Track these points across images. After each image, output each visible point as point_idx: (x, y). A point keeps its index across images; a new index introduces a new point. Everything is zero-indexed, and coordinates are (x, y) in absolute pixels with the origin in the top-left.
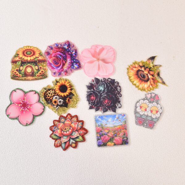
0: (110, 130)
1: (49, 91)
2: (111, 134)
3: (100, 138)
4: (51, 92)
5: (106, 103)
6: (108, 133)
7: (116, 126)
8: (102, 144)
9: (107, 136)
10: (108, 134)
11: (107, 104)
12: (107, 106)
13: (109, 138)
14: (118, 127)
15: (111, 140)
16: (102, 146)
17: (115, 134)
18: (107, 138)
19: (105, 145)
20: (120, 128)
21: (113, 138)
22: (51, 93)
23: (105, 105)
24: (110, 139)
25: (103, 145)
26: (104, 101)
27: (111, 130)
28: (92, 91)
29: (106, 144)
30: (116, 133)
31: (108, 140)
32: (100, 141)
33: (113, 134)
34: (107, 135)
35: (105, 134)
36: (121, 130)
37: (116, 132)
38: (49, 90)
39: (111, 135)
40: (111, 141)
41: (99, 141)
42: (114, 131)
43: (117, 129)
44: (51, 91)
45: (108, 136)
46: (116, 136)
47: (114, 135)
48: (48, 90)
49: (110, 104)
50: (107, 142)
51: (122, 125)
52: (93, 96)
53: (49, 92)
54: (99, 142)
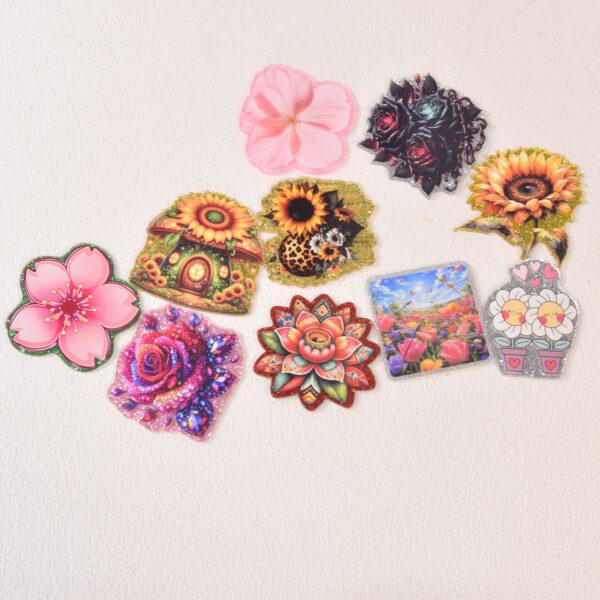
0: (423, 320)
1: (285, 250)
2: (430, 333)
3: (393, 349)
4: (290, 249)
5: (417, 154)
6: (418, 329)
7: (441, 306)
8: (405, 366)
9: (415, 340)
10: (418, 333)
11: (417, 160)
12: (414, 166)
13: (425, 346)
14: (449, 307)
15: (431, 350)
16: (405, 373)
17: (442, 332)
18: (416, 346)
19: (413, 369)
20: (454, 309)
21: (436, 343)
22: (294, 249)
23: (412, 161)
24: (429, 349)
25: (408, 369)
26: (413, 147)
27: (426, 321)
28: (398, 105)
29: (418, 365)
30: (445, 328)
31: (422, 352)
32: (397, 357)
33: (434, 330)
34: (415, 336)
35: (408, 335)
36: (458, 316)
37: (444, 323)
38: (282, 250)
39: (429, 337)
40: (432, 354)
41: (392, 358)
42: (438, 323)
43: (447, 315)
44: (287, 246)
45: (420, 338)
46: (445, 337)
47: (439, 334)
48: (281, 255)
49: (427, 166)
50: (421, 360)
51: (459, 299)
52: (394, 118)
53: (287, 253)
54: (395, 363)
